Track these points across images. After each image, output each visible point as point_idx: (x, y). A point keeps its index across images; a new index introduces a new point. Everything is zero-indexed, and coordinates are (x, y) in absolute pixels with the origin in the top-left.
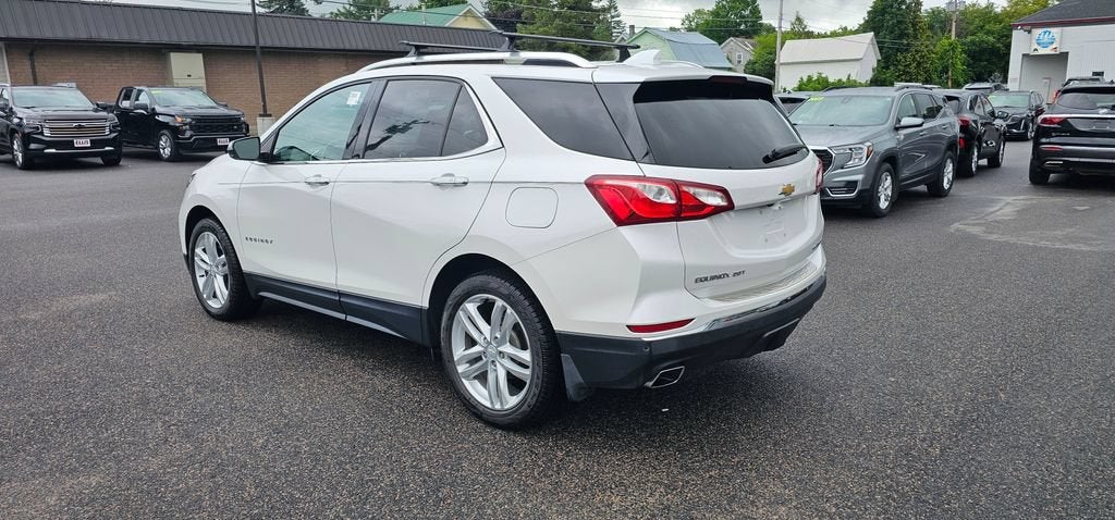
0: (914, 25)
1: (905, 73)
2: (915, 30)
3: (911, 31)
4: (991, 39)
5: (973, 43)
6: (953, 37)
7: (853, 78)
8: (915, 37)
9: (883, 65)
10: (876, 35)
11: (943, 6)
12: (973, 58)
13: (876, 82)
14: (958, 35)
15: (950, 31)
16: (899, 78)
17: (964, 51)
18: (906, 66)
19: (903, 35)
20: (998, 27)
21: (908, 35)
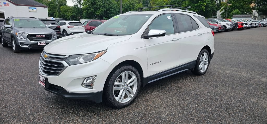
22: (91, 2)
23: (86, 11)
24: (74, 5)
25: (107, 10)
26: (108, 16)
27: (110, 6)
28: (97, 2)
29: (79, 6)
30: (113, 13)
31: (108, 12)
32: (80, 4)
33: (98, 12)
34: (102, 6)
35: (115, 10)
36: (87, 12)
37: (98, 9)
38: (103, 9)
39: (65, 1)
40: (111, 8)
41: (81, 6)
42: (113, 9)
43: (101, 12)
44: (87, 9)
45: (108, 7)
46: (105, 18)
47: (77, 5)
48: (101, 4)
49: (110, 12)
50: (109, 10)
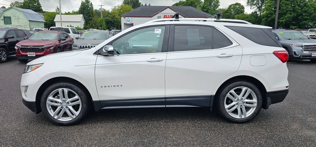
0: (92, 14)
1: (92, 26)
2: (93, 15)
3: (92, 15)
4: (110, 19)
5: (106, 19)
6: (102, 17)
7: (79, 27)
8: (93, 17)
9: (86, 24)
10: (83, 15)
11: (99, 9)
12: (107, 23)
13: (85, 28)
14: (103, 17)
15: (101, 16)
16: (90, 28)
17: (105, 22)
18: (92, 24)
19: (90, 16)
20: (111, 16)
21: (91, 16)
22: (274, 7)
23: (266, 18)
24: (252, 13)
25: (298, 16)
26: (298, 23)
27: (304, 10)
28: (283, 6)
29: (258, 13)
30: (308, 19)
31: (300, 18)
32: (260, 10)
33: (283, 19)
34: (290, 10)
35: (311, 14)
36: (266, 20)
37: (283, 14)
38: (291, 14)
39: (243, 9)
40: (305, 12)
41: (260, 13)
42: (309, 13)
43: (287, 19)
44: (267, 16)
45: (300, 11)
46: (293, 27)
47: (256, 12)
48: (289, 8)
49: (302, 17)
50: (301, 15)
